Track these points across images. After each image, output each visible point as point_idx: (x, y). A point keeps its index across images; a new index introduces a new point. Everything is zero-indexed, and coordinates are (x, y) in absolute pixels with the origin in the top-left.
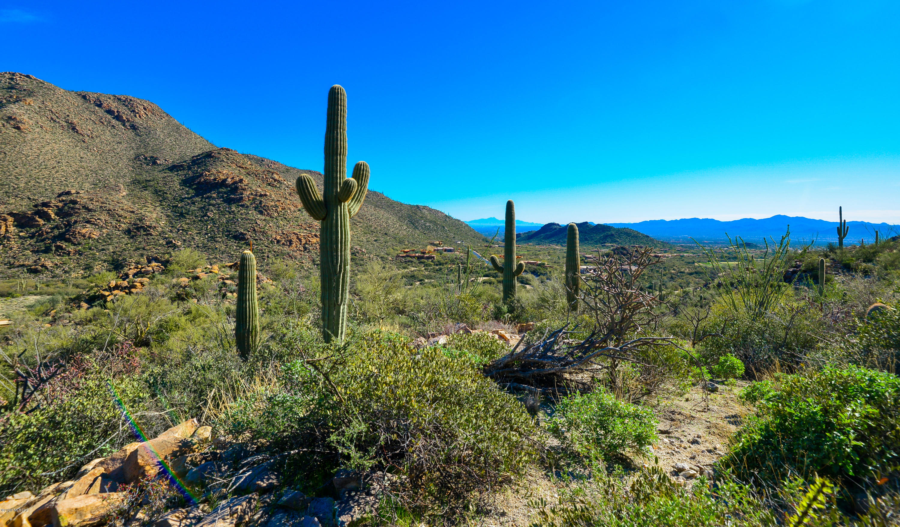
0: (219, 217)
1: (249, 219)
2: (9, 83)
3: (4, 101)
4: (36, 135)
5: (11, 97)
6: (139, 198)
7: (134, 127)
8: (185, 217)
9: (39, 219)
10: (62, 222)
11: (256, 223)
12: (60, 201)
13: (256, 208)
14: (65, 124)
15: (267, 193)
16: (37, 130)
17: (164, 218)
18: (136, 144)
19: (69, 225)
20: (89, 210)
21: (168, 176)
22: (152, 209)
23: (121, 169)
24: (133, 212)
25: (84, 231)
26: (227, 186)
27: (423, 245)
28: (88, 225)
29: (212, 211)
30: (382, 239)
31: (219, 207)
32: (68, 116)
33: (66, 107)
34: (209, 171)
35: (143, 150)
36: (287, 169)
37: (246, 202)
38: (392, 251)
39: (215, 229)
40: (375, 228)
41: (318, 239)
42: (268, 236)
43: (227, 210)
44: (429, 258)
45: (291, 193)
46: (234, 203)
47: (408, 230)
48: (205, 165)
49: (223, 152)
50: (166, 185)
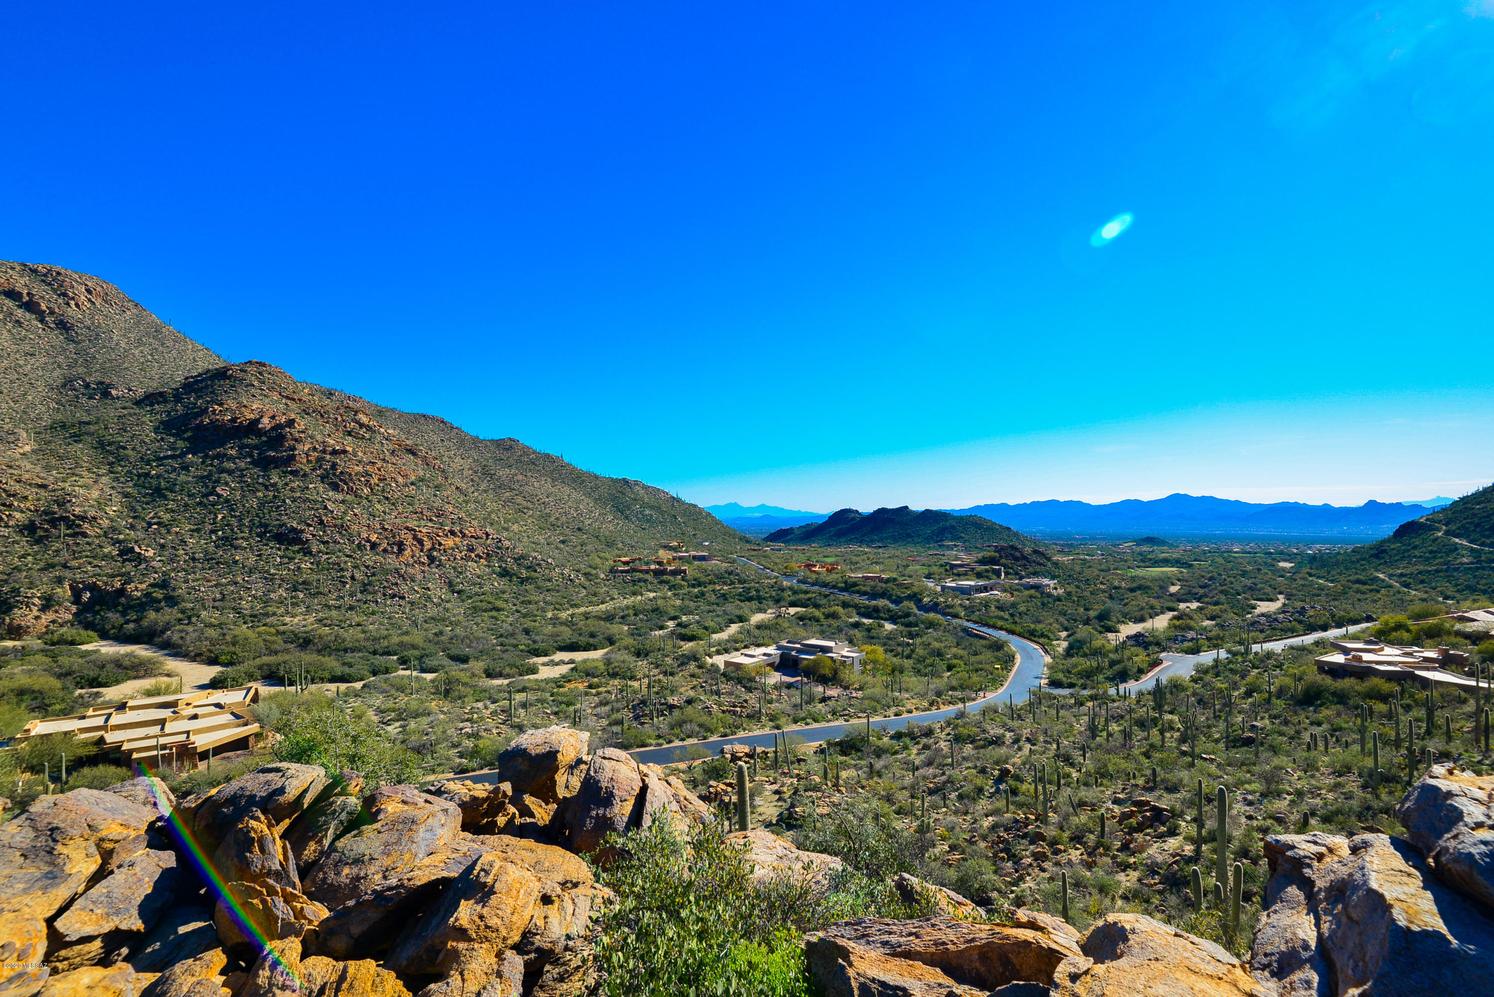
0: (243, 496)
1: (309, 500)
6: (61, 459)
7: (63, 325)
8: (165, 497)
11: (326, 508)
13: (323, 478)
15: (348, 448)
17: (116, 498)
18: (67, 357)
21: (130, 415)
22: (90, 481)
23: (31, 406)
24: (43, 486)
26: (260, 433)
27: (651, 548)
29: (227, 484)
30: (574, 539)
31: (243, 476)
34: (221, 405)
35: (81, 370)
36: (380, 412)
37: (302, 464)
38: (598, 561)
39: (234, 522)
40: (557, 519)
41: (457, 539)
42: (351, 535)
43: (261, 480)
44: (674, 573)
45: (393, 451)
46: (275, 468)
47: (616, 521)
48: (211, 393)
49: (251, 369)
50: (125, 431)
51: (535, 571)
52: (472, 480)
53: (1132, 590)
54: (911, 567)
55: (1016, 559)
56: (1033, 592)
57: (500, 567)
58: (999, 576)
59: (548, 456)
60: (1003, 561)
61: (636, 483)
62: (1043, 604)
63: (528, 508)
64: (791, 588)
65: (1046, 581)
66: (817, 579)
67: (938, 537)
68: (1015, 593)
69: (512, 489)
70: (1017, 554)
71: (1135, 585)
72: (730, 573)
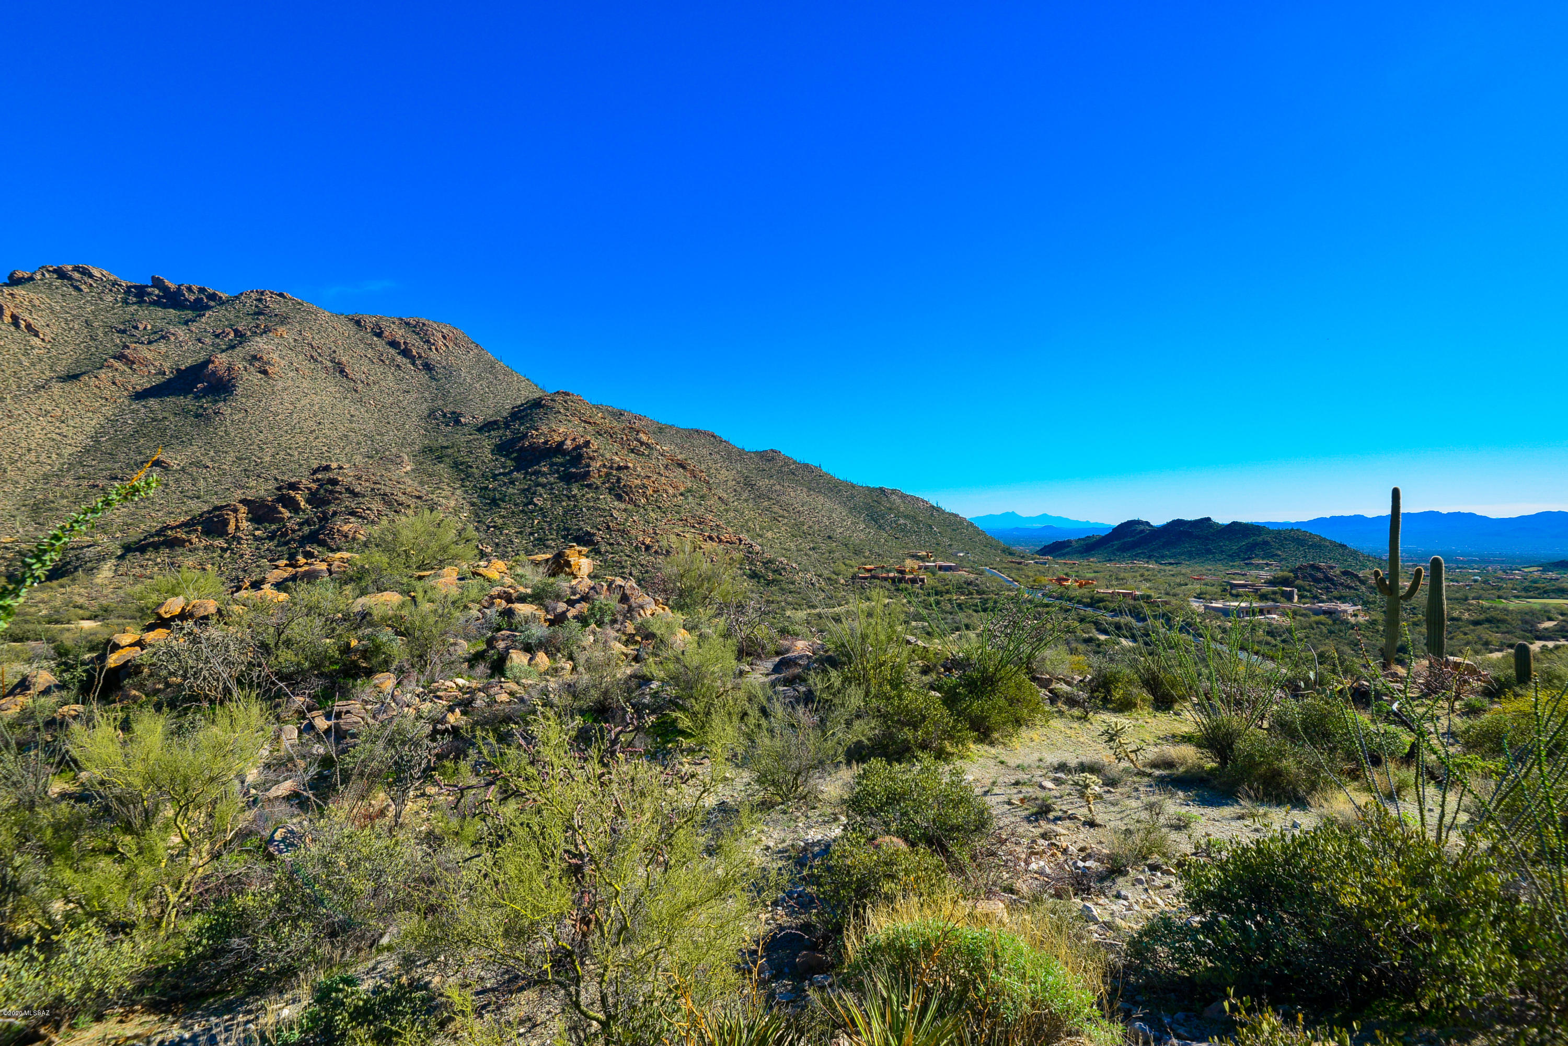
0: (552, 505)
1: (599, 509)
2: (257, 306)
3: (249, 333)
4: (290, 383)
5: (257, 326)
6: (430, 476)
7: (428, 367)
8: (498, 506)
9: (283, 510)
10: (316, 513)
11: (612, 515)
12: (314, 481)
13: (610, 490)
14: (329, 364)
15: (630, 465)
16: (291, 374)
17: (467, 507)
18: (430, 393)
19: (325, 518)
20: (355, 495)
21: (474, 440)
22: (449, 493)
23: (409, 433)
24: (419, 498)
25: (345, 528)
26: (564, 453)
27: (898, 557)
28: (353, 519)
29: (541, 495)
30: (823, 546)
31: (552, 489)
32: (335, 352)
33: (333, 339)
34: (537, 430)
35: (440, 402)
36: (660, 428)
37: (596, 480)
38: (843, 567)
39: (546, 526)
40: (810, 527)
41: (714, 544)
42: (631, 539)
43: (565, 492)
44: (913, 581)
45: (667, 465)
46: (576, 481)
47: (868, 530)
48: (531, 420)
49: (559, 398)
50: (472, 453)
51: (781, 574)
52: (735, 491)
53: (1476, 623)
54: (1189, 586)
55: (1316, 580)
56: (1322, 618)
57: (750, 569)
58: (1289, 597)
59: (807, 466)
60: (1298, 582)
61: (894, 492)
62: (1331, 632)
63: (783, 517)
64: (1030, 601)
65: (1348, 608)
66: (1061, 593)
67: (1245, 553)
68: (1298, 618)
69: (770, 499)
70: (1320, 575)
71: (1482, 617)
72: (970, 584)
